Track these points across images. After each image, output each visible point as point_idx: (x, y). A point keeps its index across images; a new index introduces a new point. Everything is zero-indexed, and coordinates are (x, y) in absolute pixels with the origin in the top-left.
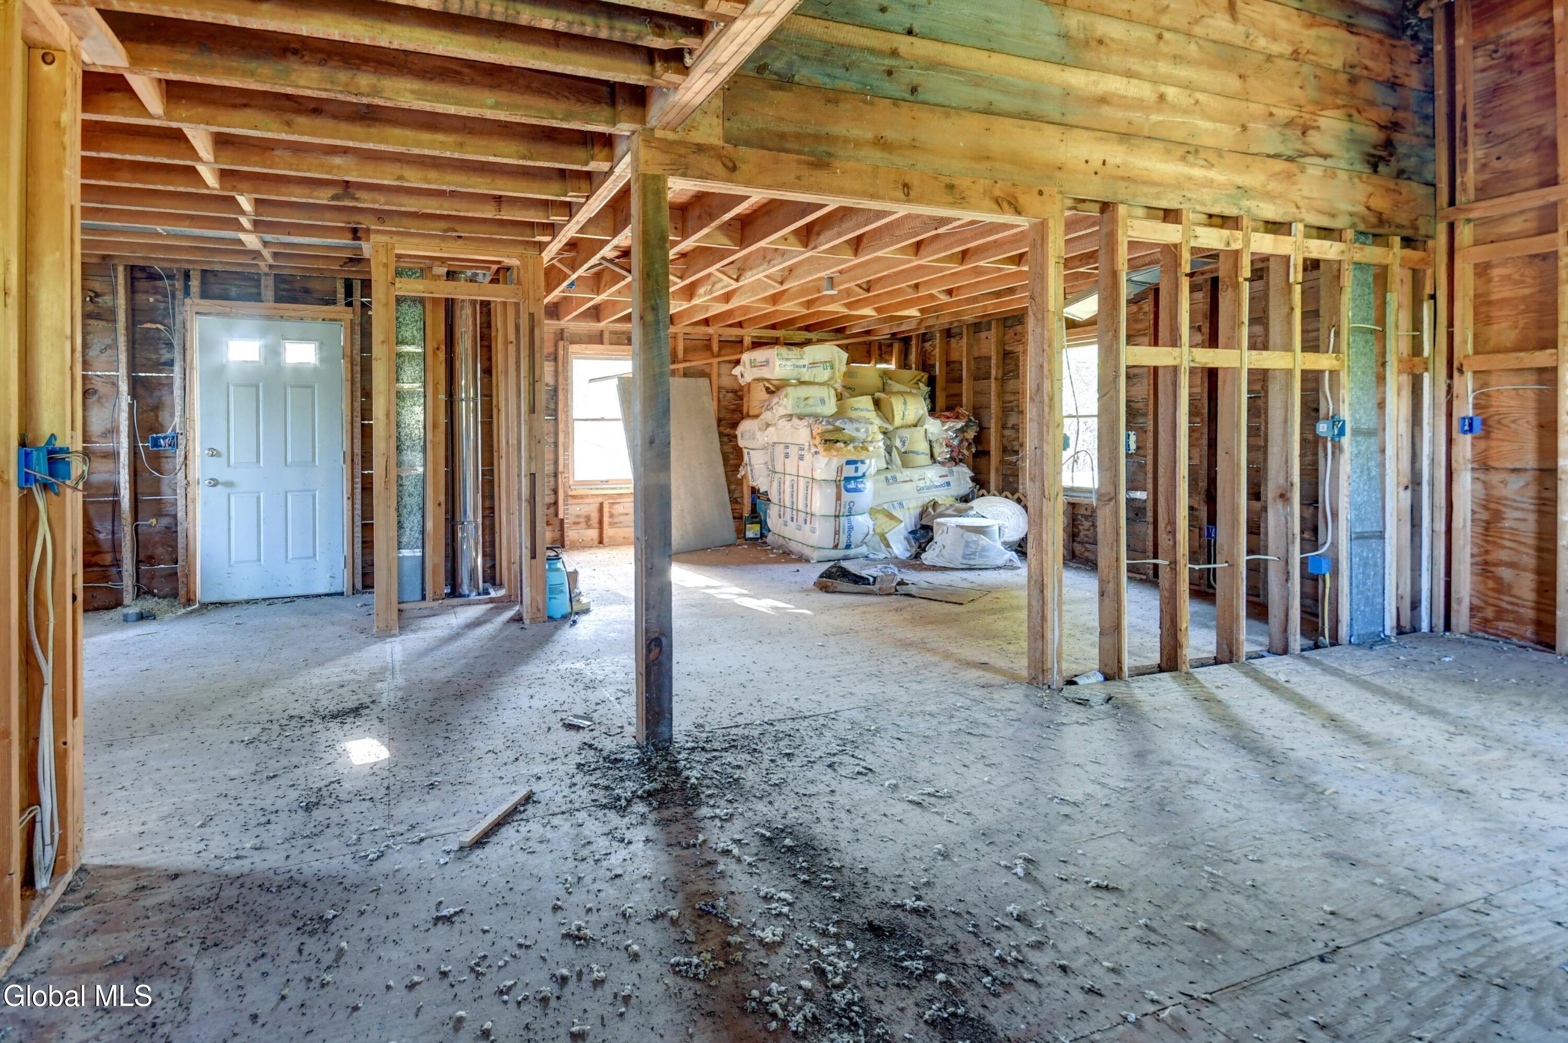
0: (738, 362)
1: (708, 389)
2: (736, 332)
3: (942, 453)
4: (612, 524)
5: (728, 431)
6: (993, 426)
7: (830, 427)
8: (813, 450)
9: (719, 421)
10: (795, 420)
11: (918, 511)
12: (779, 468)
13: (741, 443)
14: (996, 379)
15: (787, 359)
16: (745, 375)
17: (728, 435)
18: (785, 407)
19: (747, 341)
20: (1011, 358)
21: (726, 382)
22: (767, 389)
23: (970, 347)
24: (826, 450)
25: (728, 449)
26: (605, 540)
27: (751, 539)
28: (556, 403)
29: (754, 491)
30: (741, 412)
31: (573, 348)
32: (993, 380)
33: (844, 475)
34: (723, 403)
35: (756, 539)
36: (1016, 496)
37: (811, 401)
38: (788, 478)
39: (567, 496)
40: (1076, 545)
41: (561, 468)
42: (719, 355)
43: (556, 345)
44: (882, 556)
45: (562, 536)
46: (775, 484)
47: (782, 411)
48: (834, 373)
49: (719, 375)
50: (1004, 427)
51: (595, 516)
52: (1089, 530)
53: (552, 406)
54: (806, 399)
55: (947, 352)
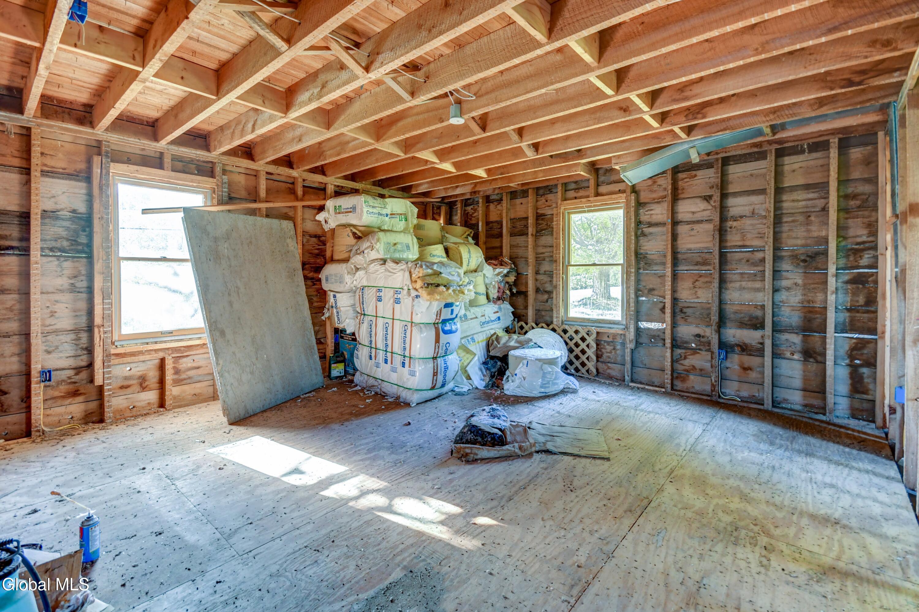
0: (321, 208)
1: (293, 232)
2: (319, 178)
3: (494, 294)
4: (177, 382)
5: (311, 275)
6: (530, 272)
7: (430, 271)
8: (414, 293)
9: (304, 264)
10: (390, 264)
11: (484, 343)
12: (370, 310)
13: (325, 286)
14: (532, 235)
15: (373, 207)
16: (330, 221)
17: (312, 279)
18: (378, 251)
19: (330, 189)
20: (542, 219)
21: (310, 226)
22: (354, 234)
23: (508, 210)
24: (429, 294)
25: (313, 292)
26: (168, 403)
27: (337, 377)
28: (90, 237)
29: (339, 332)
30: (324, 256)
31: (115, 168)
32: (530, 236)
33: (442, 318)
34: (308, 247)
35: (341, 377)
36: (551, 327)
37: (399, 247)
38: (380, 322)
39: (107, 356)
40: (599, 364)
41: (98, 320)
42: (302, 200)
43: (89, 162)
44: (465, 389)
45: (101, 406)
46: (364, 327)
47: (373, 255)
48: (407, 225)
49: (303, 219)
50: (537, 273)
51: (153, 376)
52: (611, 352)
53: (83, 239)
54: (395, 244)
55: (487, 214)
